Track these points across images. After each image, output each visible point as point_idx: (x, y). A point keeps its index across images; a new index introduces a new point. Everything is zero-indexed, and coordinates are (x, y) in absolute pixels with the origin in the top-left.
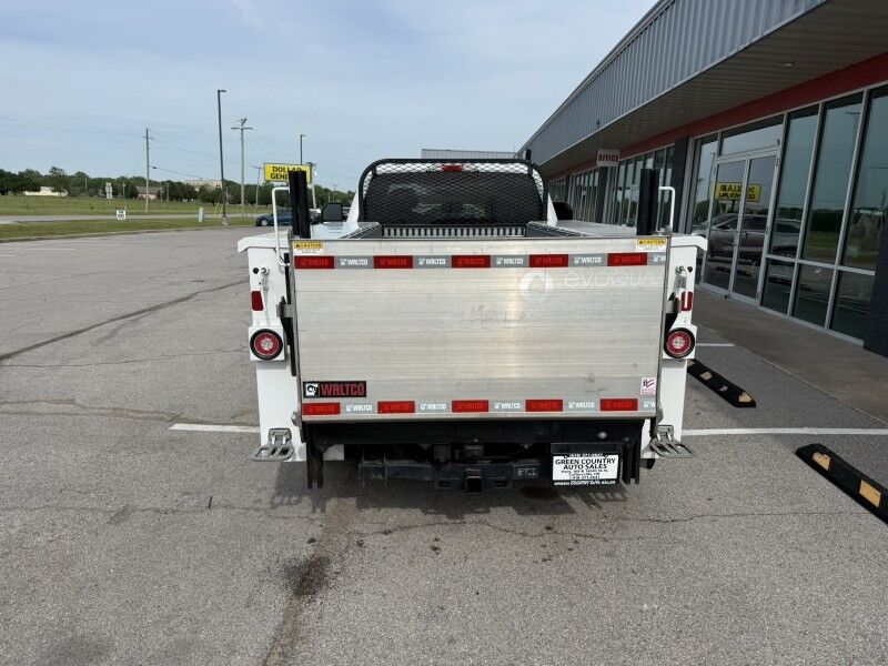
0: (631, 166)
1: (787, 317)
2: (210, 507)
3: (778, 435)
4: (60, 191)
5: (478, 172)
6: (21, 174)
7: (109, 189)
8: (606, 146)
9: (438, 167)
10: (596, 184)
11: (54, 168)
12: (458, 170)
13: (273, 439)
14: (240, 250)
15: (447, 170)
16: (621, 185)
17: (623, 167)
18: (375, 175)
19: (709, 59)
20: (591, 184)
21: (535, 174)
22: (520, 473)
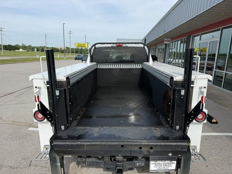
0: (174, 43)
1: (222, 88)
2: (30, 165)
3: (227, 136)
4: (24, 50)
5: (127, 47)
6: (15, 46)
7: (36, 49)
8: (167, 38)
9: (115, 45)
10: (164, 48)
11: (23, 44)
12: (121, 46)
13: (45, 149)
14: (30, 80)
15: (118, 46)
16: (171, 48)
17: (171, 43)
18: (95, 48)
19: (194, 15)
20: (162, 48)
21: (146, 47)
22: (138, 164)
